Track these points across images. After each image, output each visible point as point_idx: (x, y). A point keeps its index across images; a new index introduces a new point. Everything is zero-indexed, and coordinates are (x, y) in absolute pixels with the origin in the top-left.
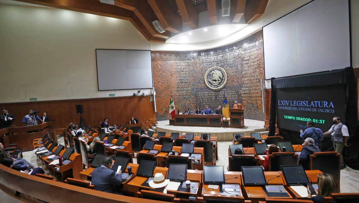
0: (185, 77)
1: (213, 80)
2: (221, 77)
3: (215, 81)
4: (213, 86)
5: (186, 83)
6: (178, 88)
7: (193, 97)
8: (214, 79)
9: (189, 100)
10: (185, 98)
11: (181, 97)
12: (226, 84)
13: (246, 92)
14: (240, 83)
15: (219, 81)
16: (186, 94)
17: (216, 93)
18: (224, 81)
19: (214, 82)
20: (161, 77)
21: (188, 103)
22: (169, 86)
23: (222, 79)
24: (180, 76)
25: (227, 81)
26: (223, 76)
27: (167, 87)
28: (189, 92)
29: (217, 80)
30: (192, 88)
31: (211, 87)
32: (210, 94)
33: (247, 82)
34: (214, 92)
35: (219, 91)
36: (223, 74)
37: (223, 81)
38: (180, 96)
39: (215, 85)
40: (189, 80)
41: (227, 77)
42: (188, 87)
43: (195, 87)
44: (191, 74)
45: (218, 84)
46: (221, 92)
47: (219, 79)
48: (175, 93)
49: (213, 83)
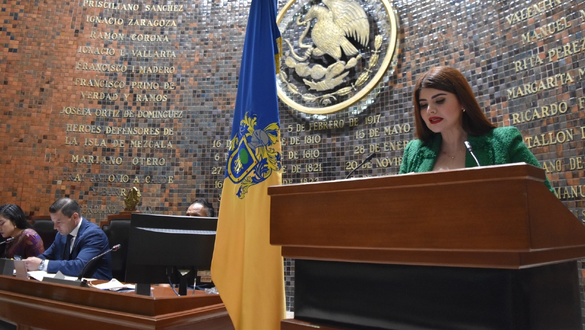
0: (157, 47)
1: (313, 60)
2: (363, 31)
3: (327, 60)
4: (308, 97)
5: (159, 78)
6: (104, 103)
7: (190, 164)
8: (318, 52)
9: (163, 187)
10: (138, 168)
11: (115, 160)
12: (394, 79)
13: (543, 111)
14: (494, 54)
15: (345, 58)
16: (148, 143)
17: (329, 140)
18: (379, 62)
19: (319, 70)
20: (13, 31)
21: (155, 204)
22: (46, 86)
23: (365, 48)
24: (127, 43)
25: (401, 57)
26: (374, 30)
27: (37, 93)
28: (168, 132)
29: (337, 54)
30: (191, 109)
31: (303, 103)
32: (296, 148)
33: (544, 30)
34: (316, 139)
35: (349, 129)
36: (372, 21)
37: (374, 57)
38: (108, 152)
39: (324, 85)
40: (180, 68)
41: (401, 31)
42: (164, 106)
43: (207, 106)
44: (191, 32)
45: (339, 80)
46: (360, 135)
47: (350, 49)
48: (78, 135)
49: (309, 78)
